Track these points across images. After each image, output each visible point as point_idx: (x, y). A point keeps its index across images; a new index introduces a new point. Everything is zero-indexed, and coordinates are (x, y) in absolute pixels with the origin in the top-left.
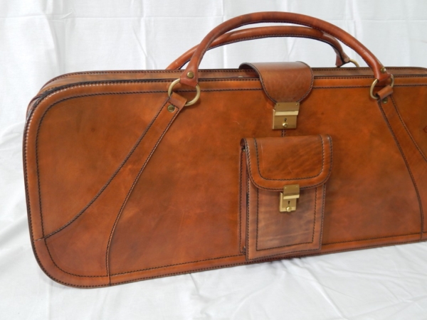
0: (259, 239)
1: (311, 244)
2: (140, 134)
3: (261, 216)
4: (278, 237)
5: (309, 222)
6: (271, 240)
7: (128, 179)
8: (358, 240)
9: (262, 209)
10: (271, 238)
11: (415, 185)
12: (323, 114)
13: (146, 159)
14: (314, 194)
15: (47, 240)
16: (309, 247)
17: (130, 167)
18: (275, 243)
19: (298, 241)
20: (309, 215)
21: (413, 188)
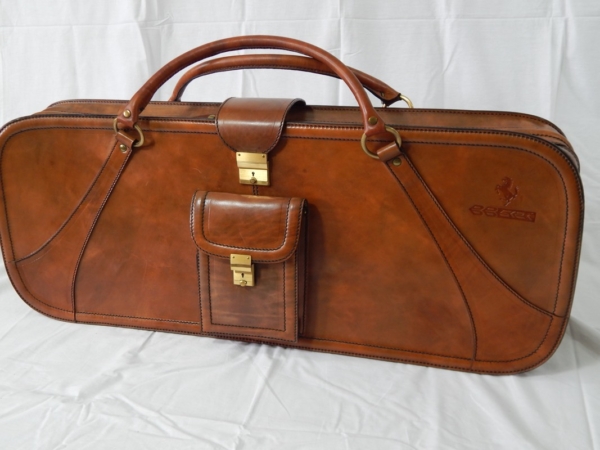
0: (213, 311)
1: (282, 333)
2: (98, 171)
3: (213, 285)
4: (237, 314)
5: (276, 305)
6: (228, 315)
7: (88, 219)
8: (368, 345)
9: (213, 277)
10: (228, 313)
11: (460, 287)
12: (305, 171)
13: (103, 200)
14: (281, 272)
15: (18, 264)
16: (279, 335)
17: (88, 205)
18: (233, 320)
19: (264, 325)
20: (275, 296)
21: (458, 292)
